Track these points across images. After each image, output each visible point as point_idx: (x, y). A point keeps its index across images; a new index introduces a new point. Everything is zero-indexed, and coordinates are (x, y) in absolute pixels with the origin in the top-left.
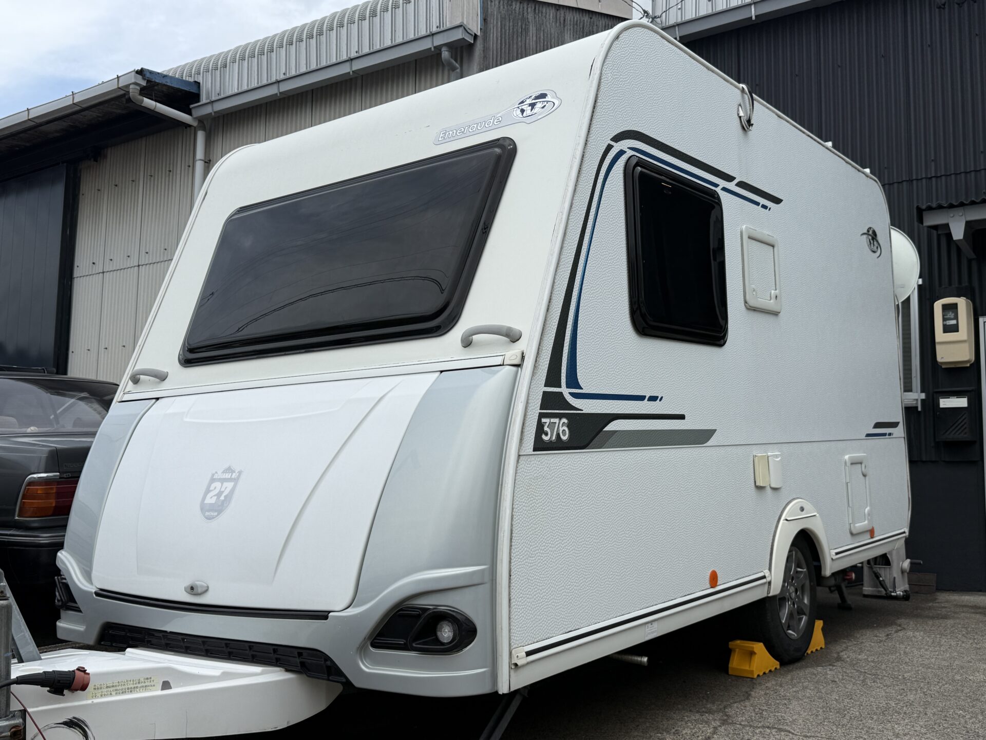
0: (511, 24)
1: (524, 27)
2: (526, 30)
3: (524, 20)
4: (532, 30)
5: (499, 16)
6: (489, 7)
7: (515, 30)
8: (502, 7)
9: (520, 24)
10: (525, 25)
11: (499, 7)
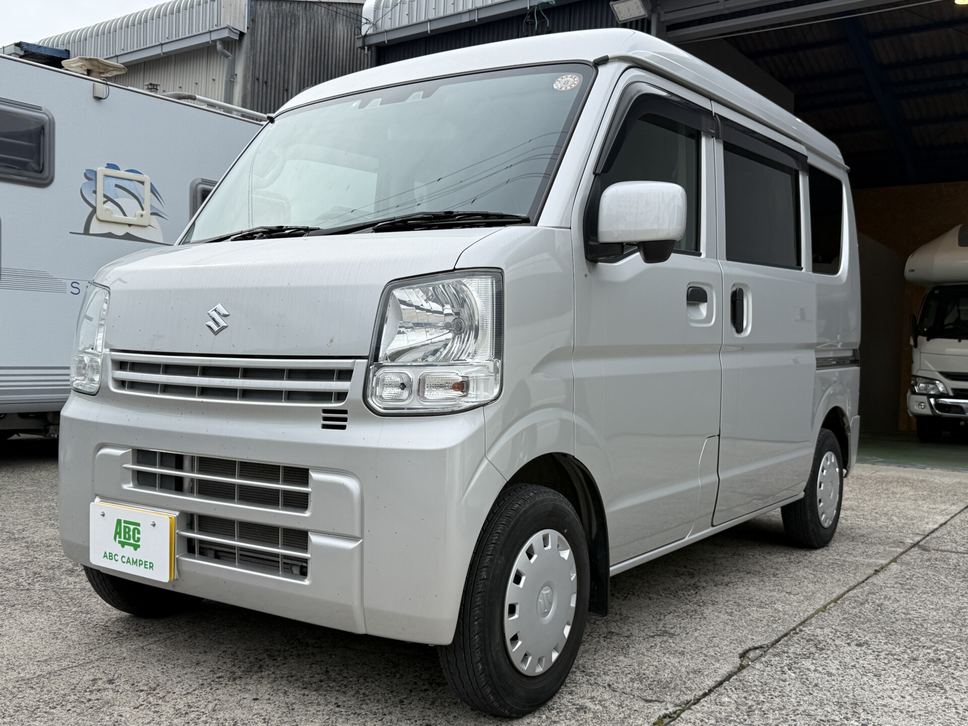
0: (280, 20)
1: (293, 22)
2: (295, 24)
3: (294, 16)
4: (302, 24)
5: (268, 16)
6: (258, 9)
7: (284, 25)
8: (271, 9)
9: (289, 20)
10: (295, 20)
11: (269, 9)
